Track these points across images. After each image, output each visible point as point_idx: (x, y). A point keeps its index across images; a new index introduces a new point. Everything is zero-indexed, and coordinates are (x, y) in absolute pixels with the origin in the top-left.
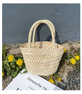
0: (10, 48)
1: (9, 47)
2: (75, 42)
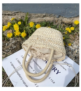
1: (30, 16)
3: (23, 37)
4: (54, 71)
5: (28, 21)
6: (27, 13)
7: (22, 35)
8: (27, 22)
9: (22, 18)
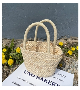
0: (17, 43)
1: (15, 42)
2: (69, 38)
3: (11, 65)
4: (54, 86)
5: (14, 47)
6: (13, 39)
7: (8, 63)
8: (12, 48)
9: (7, 44)
